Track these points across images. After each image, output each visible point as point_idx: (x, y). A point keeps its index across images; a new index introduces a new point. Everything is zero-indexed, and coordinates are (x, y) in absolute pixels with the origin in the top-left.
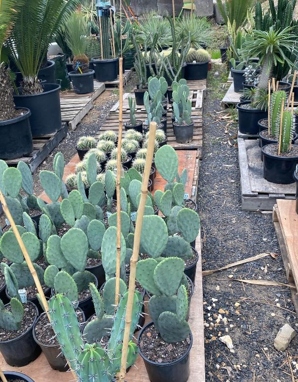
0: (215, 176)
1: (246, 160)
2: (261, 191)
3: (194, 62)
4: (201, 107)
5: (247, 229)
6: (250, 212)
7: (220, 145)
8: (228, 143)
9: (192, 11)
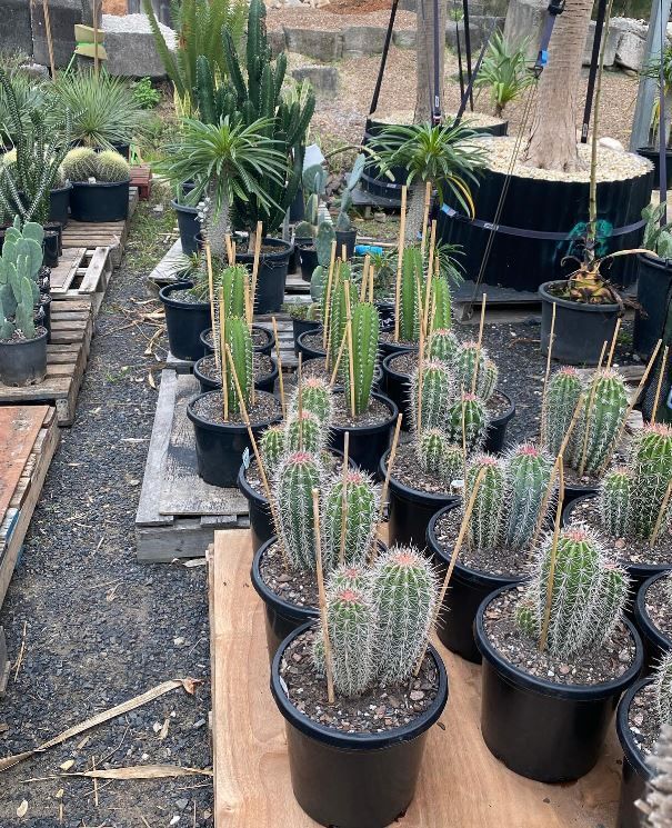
0: (93, 468)
1: (169, 427)
2: (181, 511)
3: (92, 180)
4: (93, 289)
5: (142, 615)
6: (159, 565)
7: (127, 385)
8: (146, 381)
9: (96, 61)
